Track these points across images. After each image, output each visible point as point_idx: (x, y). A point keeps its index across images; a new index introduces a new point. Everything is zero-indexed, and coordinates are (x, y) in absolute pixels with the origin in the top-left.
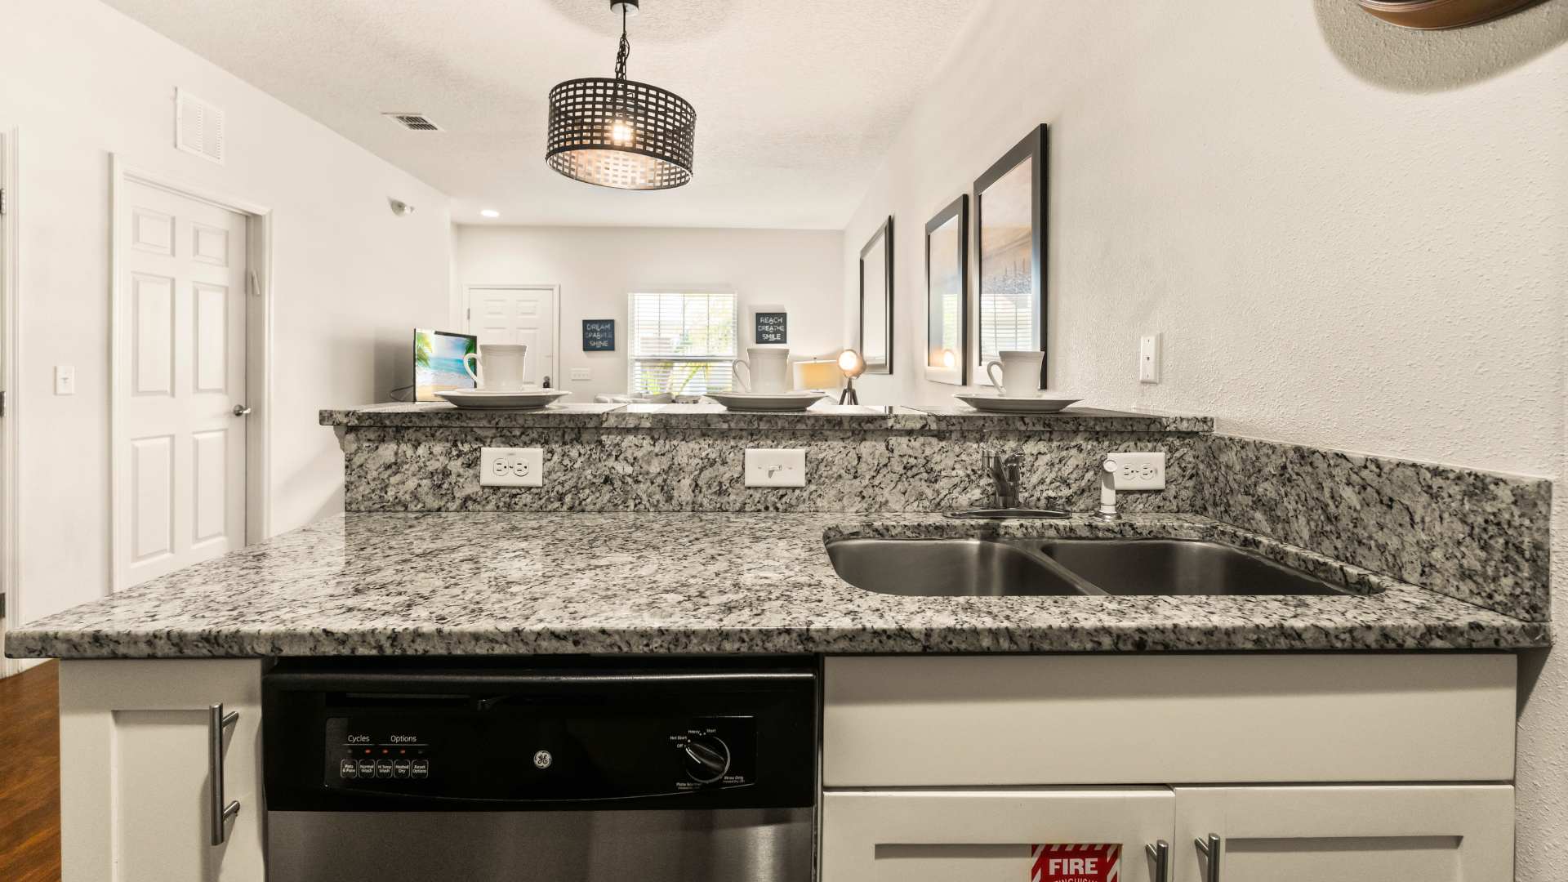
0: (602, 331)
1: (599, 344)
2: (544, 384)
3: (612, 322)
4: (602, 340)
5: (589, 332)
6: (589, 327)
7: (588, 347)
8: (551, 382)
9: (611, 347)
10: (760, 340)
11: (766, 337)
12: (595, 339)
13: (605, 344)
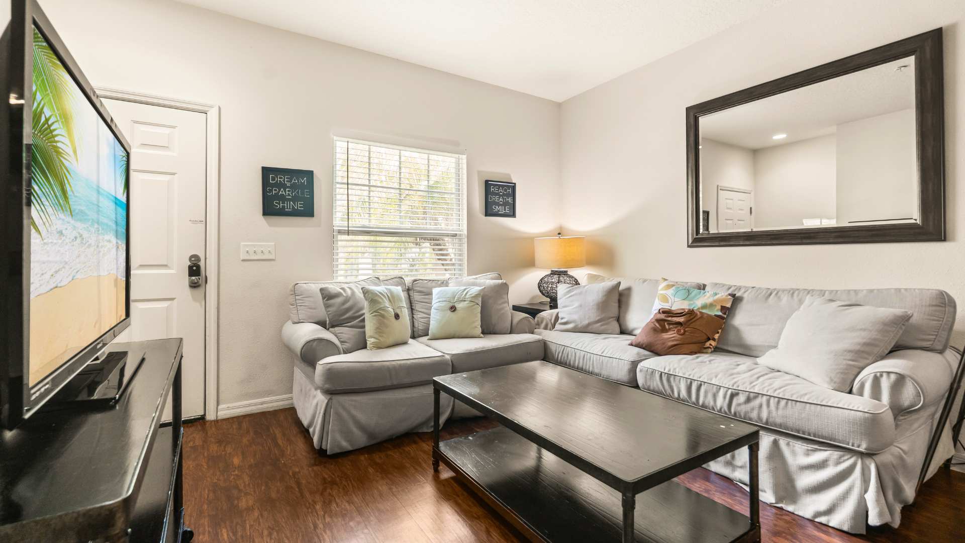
0: (293, 187)
1: (289, 206)
2: (190, 268)
3: (310, 174)
4: (295, 199)
5: (273, 185)
6: (273, 179)
7: (270, 208)
8: (202, 264)
9: (308, 211)
10: (488, 212)
11: (496, 209)
12: (283, 198)
13: (299, 206)
